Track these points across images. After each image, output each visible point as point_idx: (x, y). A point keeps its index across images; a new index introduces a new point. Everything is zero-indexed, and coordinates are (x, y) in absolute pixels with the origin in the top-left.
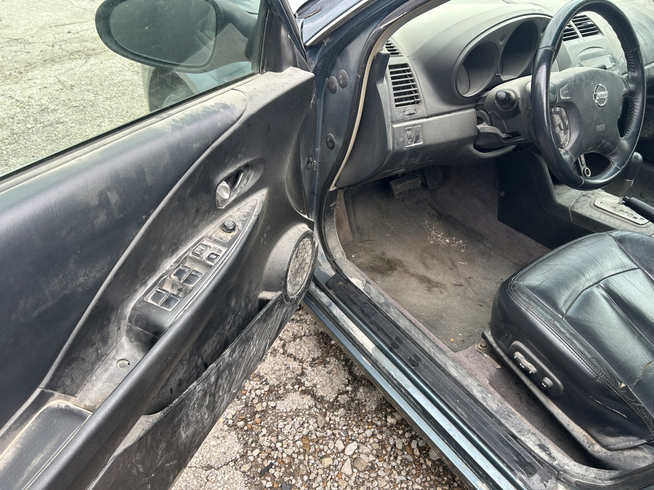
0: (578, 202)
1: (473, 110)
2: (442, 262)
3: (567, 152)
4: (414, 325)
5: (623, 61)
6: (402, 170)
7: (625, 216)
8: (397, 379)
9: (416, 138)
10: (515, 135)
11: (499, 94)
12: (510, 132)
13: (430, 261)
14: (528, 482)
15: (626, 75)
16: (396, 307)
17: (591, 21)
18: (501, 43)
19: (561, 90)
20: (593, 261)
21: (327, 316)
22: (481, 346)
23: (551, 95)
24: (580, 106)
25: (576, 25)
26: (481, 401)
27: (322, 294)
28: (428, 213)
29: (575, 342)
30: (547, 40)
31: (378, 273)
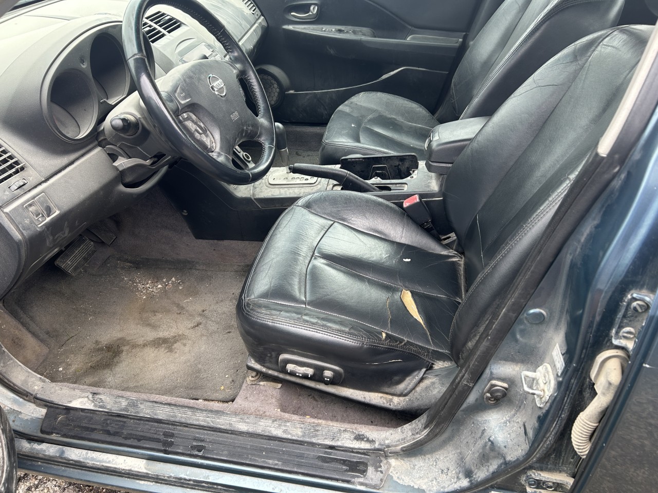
0: (255, 188)
1: (99, 149)
2: (168, 311)
3: (219, 155)
4: (175, 405)
5: (218, 45)
6: (56, 250)
7: (298, 181)
8: (191, 478)
9: (46, 211)
10: (159, 156)
11: (114, 123)
12: (153, 156)
13: (153, 319)
14: (367, 482)
15: (228, 57)
16: (144, 400)
17: (168, 15)
18: (84, 67)
19: (176, 95)
20: (298, 238)
21: (68, 467)
22: (252, 377)
23: (169, 104)
24: (204, 103)
25: (156, 23)
26: (285, 436)
27: (44, 446)
28: (123, 268)
29: (329, 324)
30: (131, 49)
31: (104, 369)
